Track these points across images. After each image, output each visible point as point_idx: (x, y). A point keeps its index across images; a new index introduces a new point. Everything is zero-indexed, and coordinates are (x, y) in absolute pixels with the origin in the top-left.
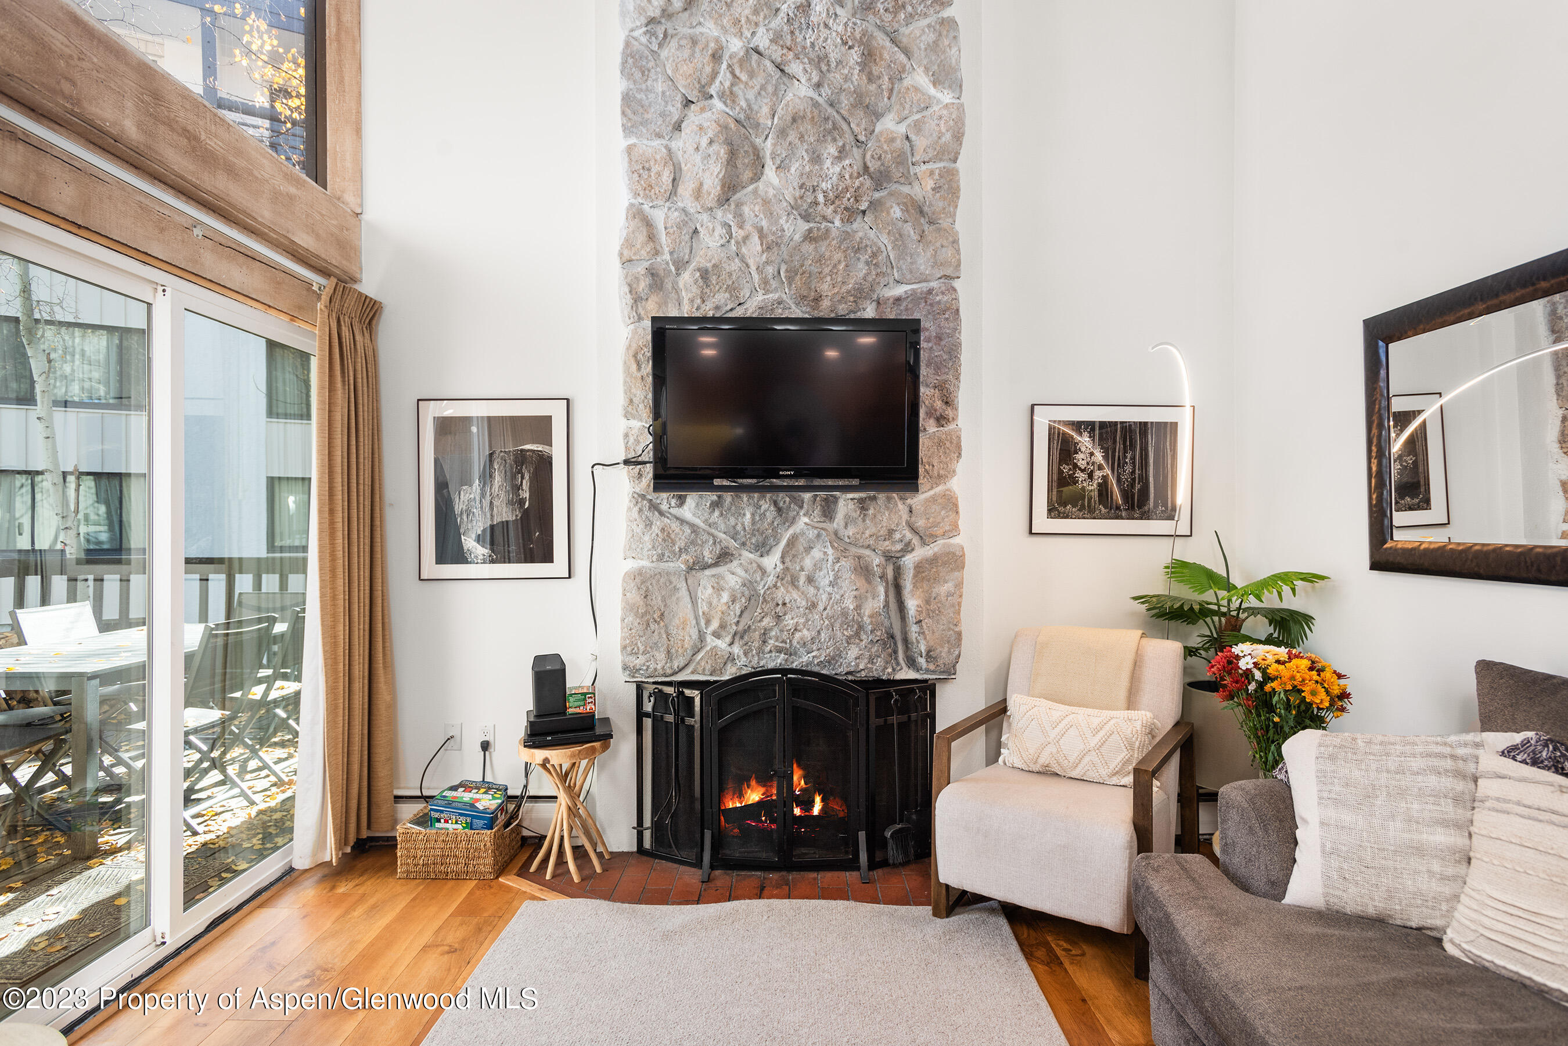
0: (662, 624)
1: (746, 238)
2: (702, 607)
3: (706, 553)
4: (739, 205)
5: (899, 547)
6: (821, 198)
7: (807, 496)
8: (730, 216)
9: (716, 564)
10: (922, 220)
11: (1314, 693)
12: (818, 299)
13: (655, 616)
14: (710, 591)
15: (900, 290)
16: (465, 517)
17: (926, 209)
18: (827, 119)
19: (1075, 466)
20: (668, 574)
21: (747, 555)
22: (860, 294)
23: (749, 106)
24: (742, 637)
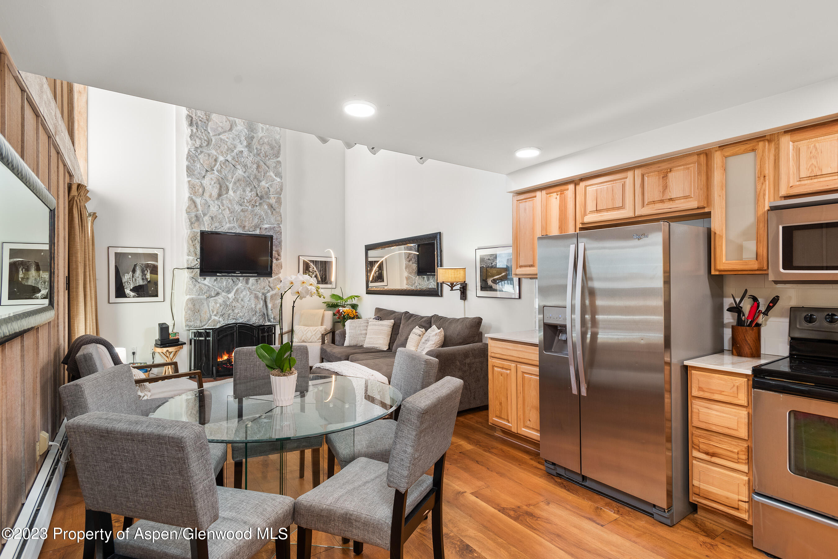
0: (199, 313)
1: (224, 210)
2: (211, 308)
3: (212, 293)
4: (222, 200)
5: (266, 291)
6: (246, 201)
7: (241, 278)
8: (220, 203)
9: (214, 297)
10: (272, 209)
11: (351, 315)
12: (244, 227)
13: (197, 311)
14: (213, 303)
15: (266, 226)
16: (126, 284)
17: (273, 206)
18: (247, 181)
19: (309, 271)
20: (201, 299)
21: (224, 294)
22: (256, 227)
23: (225, 175)
24: (222, 316)
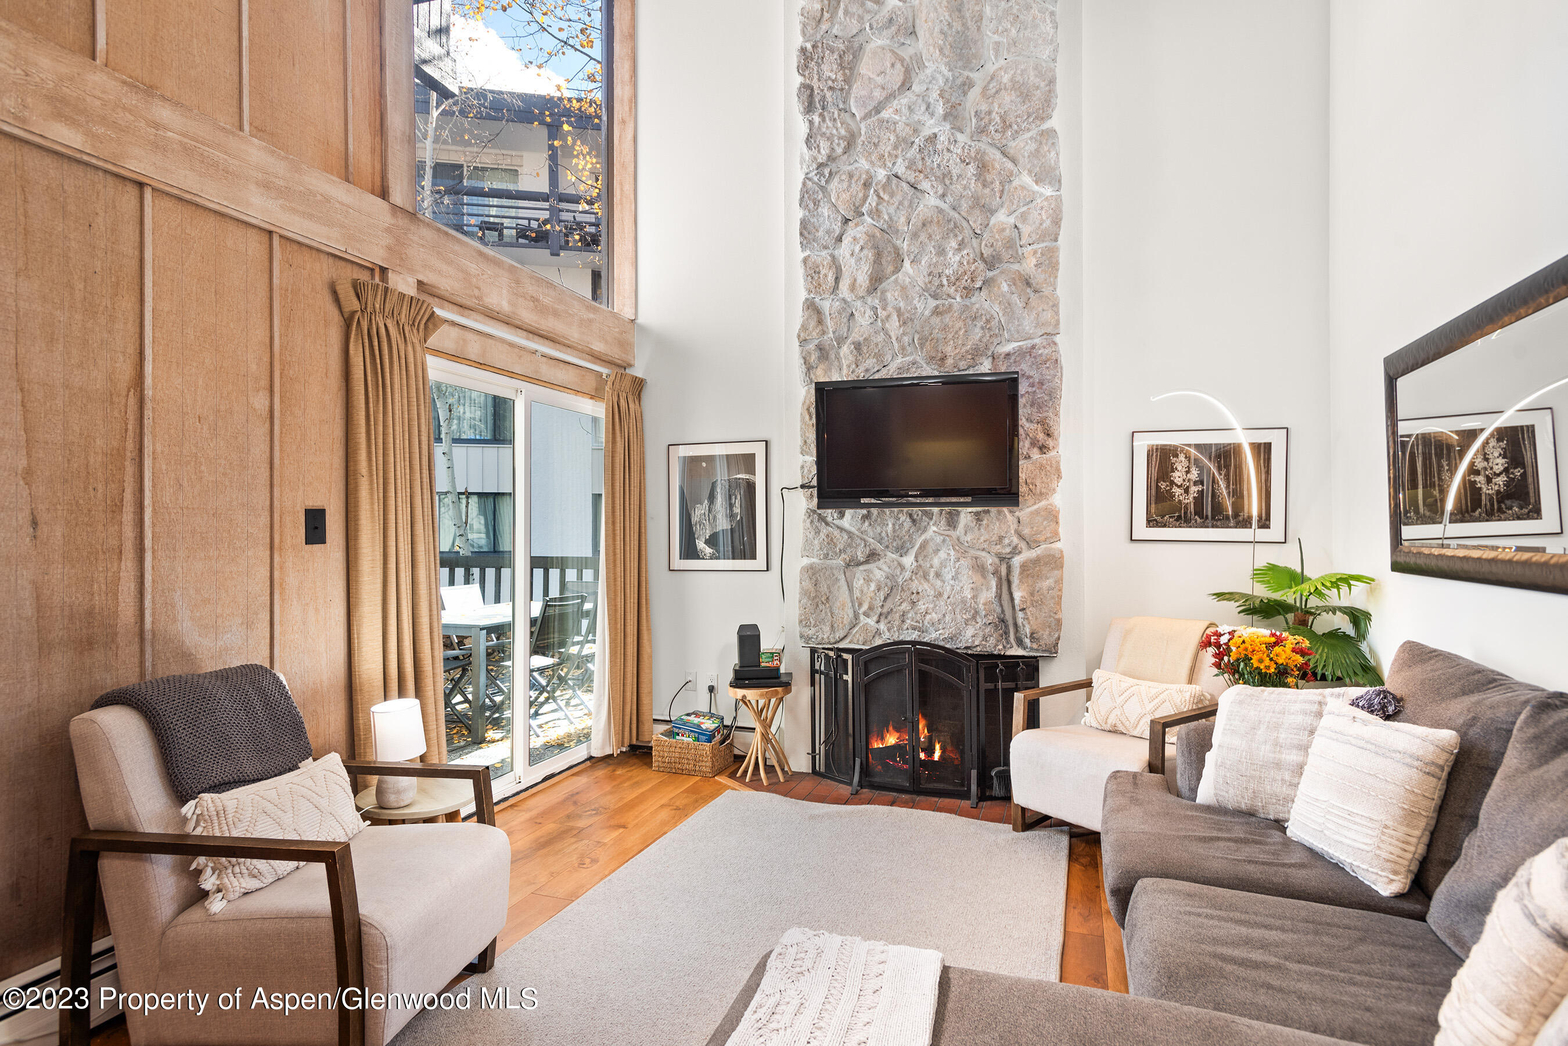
0: (827, 605)
1: (888, 317)
2: (857, 594)
3: (859, 554)
4: (883, 292)
5: (1008, 550)
6: (945, 282)
7: (936, 510)
8: (877, 301)
9: (867, 562)
10: (1029, 290)
12: (943, 359)
13: (823, 599)
14: (862, 581)
15: (1009, 347)
16: (698, 526)
17: (1031, 281)
18: (949, 221)
19: (1172, 483)
20: (831, 568)
21: (890, 555)
22: (976, 353)
23: (891, 218)
24: (886, 618)
